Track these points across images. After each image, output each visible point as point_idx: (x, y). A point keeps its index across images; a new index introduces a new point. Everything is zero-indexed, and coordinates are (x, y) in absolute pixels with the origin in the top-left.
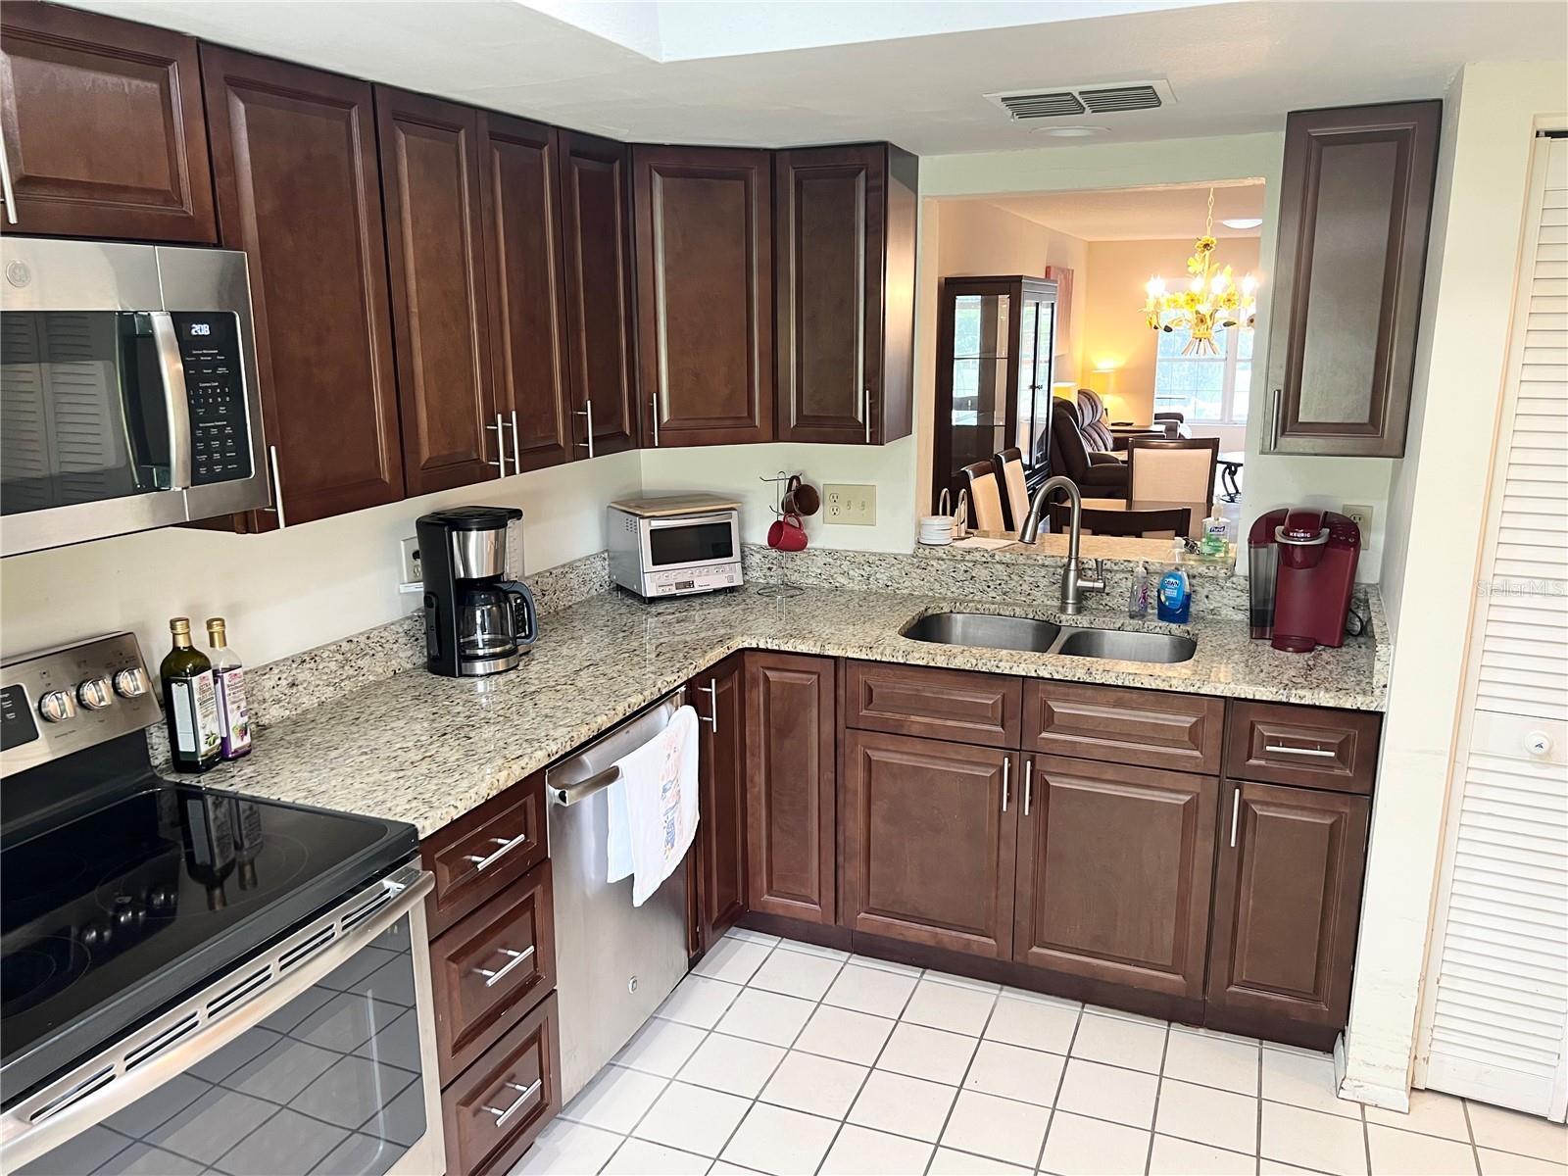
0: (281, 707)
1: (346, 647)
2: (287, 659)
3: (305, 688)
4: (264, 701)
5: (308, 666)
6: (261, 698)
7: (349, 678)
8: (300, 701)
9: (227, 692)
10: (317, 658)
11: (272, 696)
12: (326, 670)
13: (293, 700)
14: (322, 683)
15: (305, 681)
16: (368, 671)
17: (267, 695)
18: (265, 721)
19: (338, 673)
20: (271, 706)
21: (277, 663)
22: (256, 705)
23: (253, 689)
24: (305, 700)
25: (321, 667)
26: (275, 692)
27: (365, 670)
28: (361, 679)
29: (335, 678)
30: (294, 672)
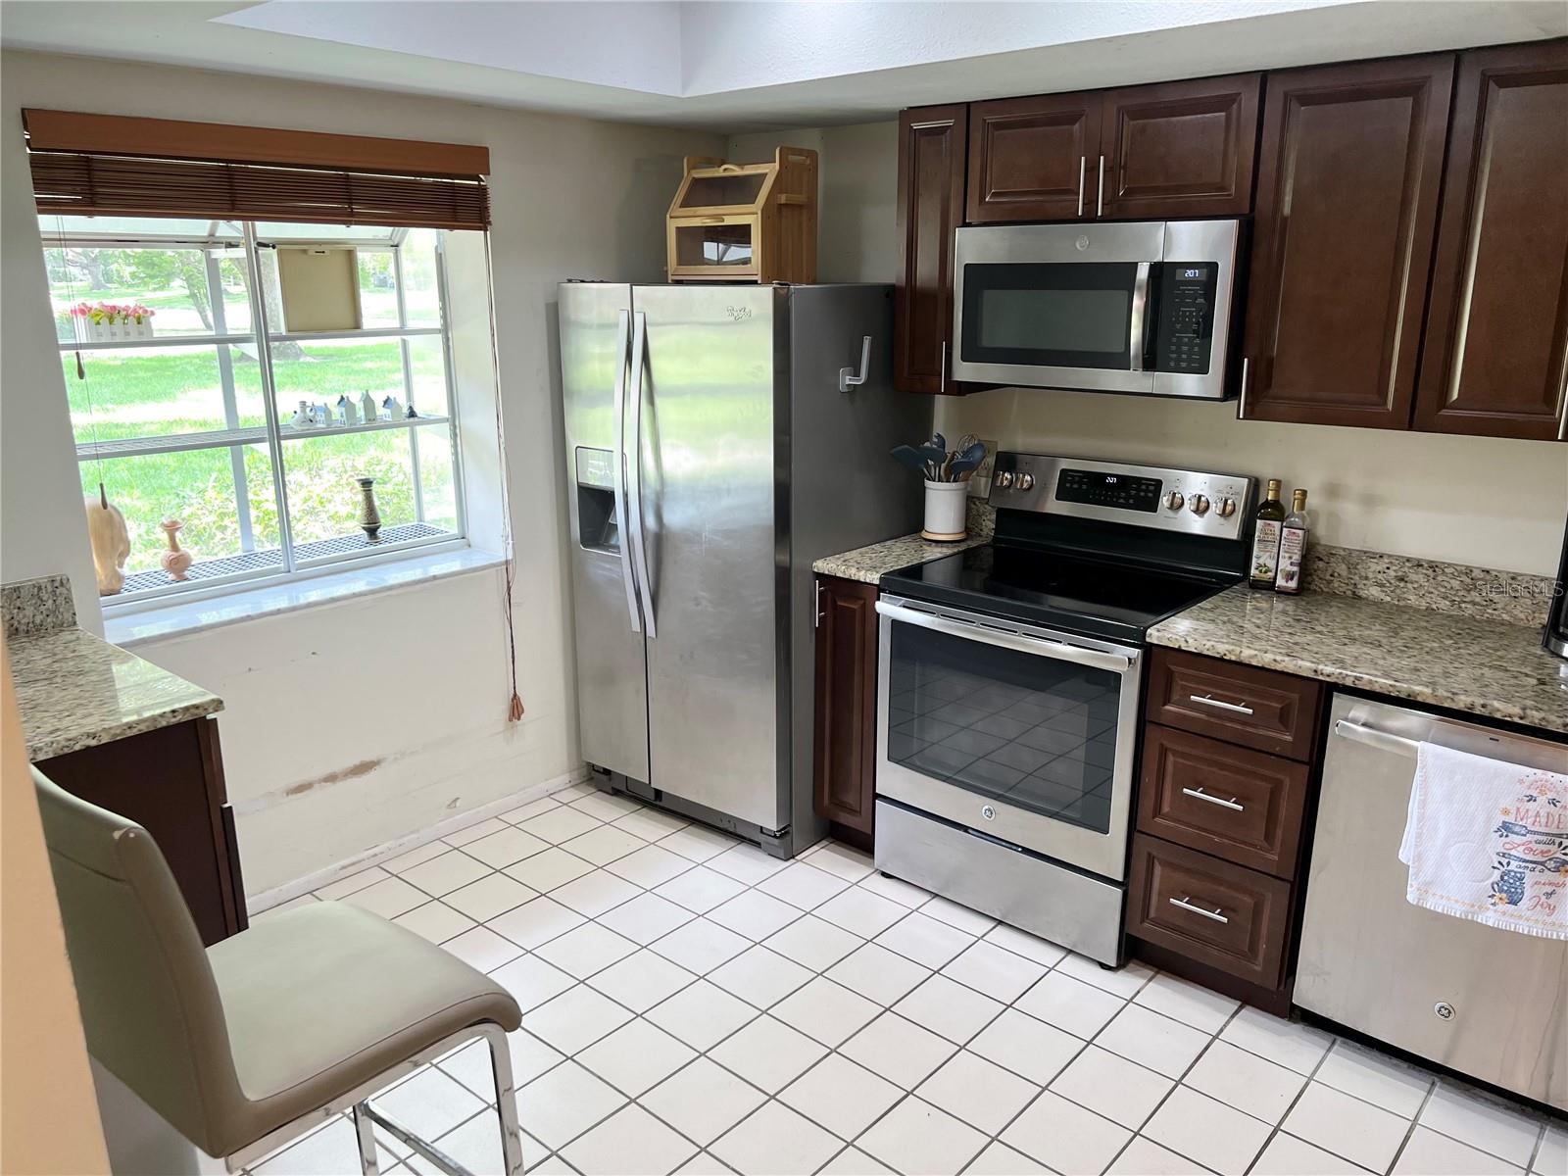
0: (1383, 591)
1: (1476, 573)
2: (1403, 557)
3: (1414, 588)
4: (1367, 578)
5: (1424, 571)
6: (1364, 575)
7: (1474, 603)
8: (1405, 596)
9: (1283, 542)
10: (1437, 569)
11: (1375, 578)
12: (1446, 584)
13: (1398, 591)
14: (1437, 593)
15: (1417, 582)
16: (1503, 609)
17: (1370, 575)
18: (1361, 593)
19: (1461, 593)
20: (1372, 586)
21: (1390, 556)
22: (1357, 578)
23: (1358, 564)
24: (1411, 597)
25: (1439, 578)
26: (1380, 576)
27: (1499, 606)
28: (1489, 611)
29: (1455, 595)
30: (1406, 569)
